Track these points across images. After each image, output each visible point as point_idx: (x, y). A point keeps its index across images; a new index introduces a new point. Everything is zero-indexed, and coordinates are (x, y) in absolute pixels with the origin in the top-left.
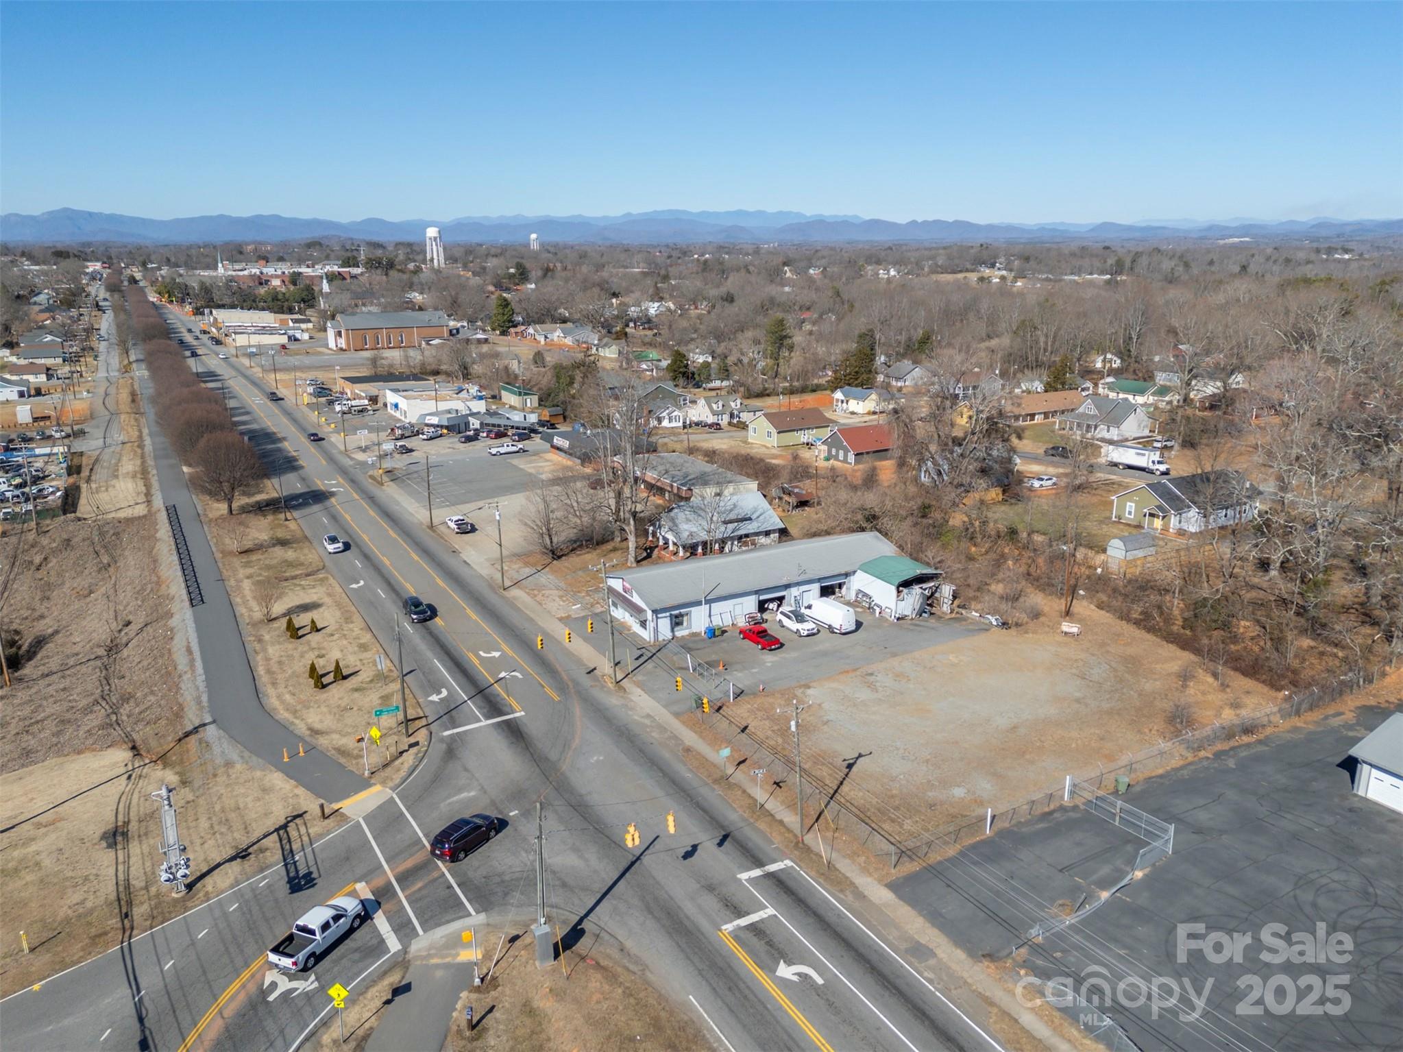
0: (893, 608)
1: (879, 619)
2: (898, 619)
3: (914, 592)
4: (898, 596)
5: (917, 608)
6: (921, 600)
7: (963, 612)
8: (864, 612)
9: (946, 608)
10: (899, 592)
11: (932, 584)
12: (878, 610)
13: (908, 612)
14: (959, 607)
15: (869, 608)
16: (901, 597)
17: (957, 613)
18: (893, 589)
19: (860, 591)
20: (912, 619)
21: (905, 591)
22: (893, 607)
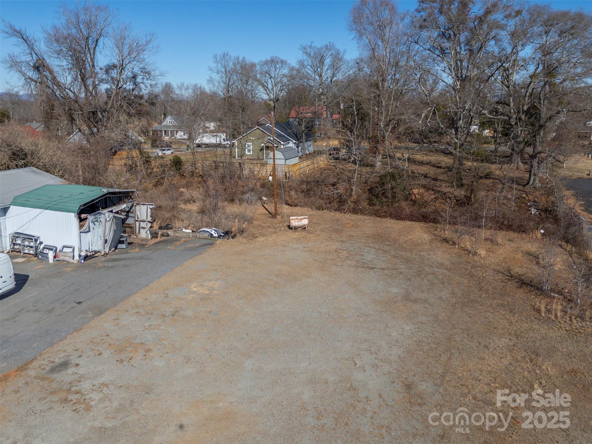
0: (76, 245)
1: (54, 265)
2: (86, 258)
3: (102, 218)
4: (81, 227)
5: (110, 238)
6: (114, 227)
7: (170, 232)
8: (29, 261)
9: (144, 234)
10: (81, 220)
11: (123, 206)
12: (51, 254)
13: (98, 246)
14: (160, 228)
15: (36, 255)
16: (85, 228)
17: (162, 235)
18: (72, 218)
19: (17, 235)
20: (106, 254)
21: (91, 218)
22: (75, 243)
